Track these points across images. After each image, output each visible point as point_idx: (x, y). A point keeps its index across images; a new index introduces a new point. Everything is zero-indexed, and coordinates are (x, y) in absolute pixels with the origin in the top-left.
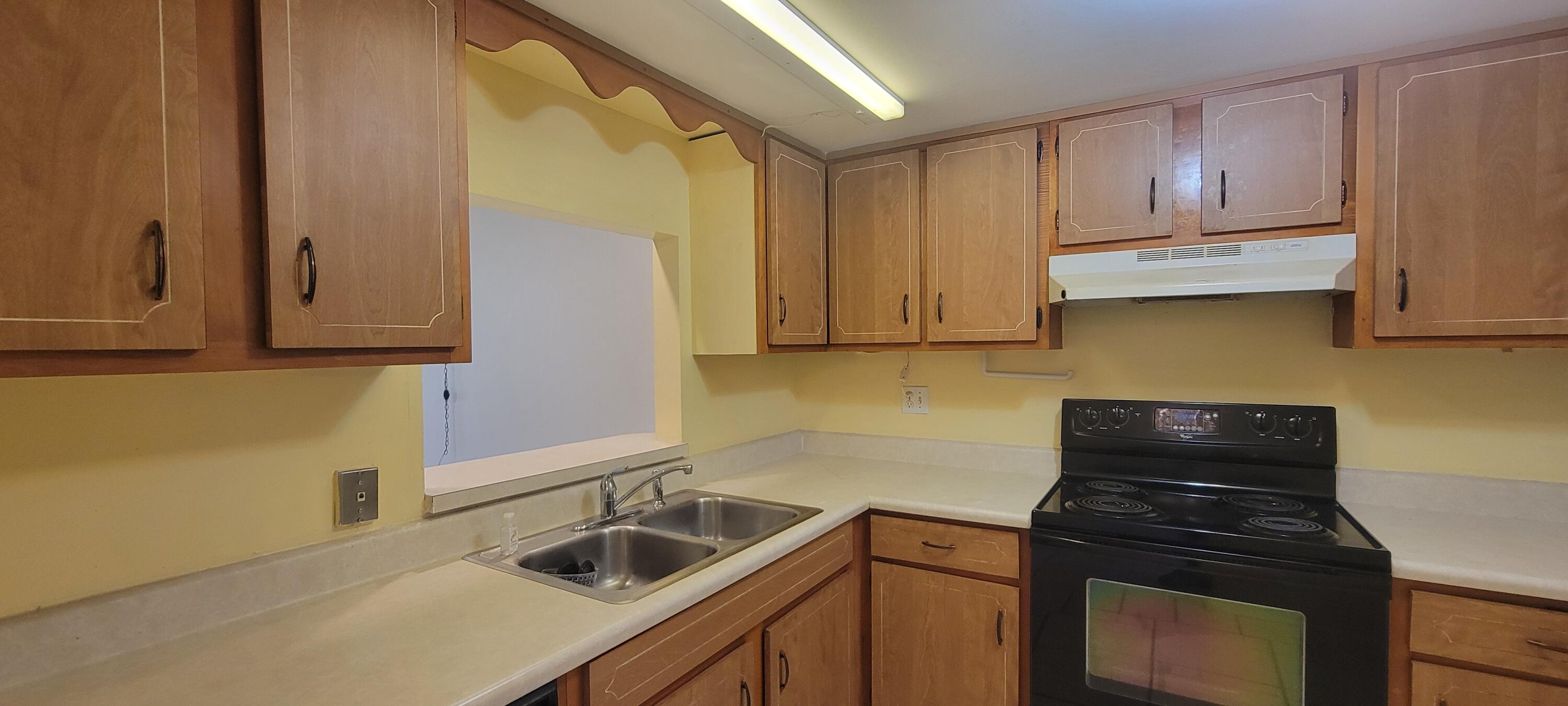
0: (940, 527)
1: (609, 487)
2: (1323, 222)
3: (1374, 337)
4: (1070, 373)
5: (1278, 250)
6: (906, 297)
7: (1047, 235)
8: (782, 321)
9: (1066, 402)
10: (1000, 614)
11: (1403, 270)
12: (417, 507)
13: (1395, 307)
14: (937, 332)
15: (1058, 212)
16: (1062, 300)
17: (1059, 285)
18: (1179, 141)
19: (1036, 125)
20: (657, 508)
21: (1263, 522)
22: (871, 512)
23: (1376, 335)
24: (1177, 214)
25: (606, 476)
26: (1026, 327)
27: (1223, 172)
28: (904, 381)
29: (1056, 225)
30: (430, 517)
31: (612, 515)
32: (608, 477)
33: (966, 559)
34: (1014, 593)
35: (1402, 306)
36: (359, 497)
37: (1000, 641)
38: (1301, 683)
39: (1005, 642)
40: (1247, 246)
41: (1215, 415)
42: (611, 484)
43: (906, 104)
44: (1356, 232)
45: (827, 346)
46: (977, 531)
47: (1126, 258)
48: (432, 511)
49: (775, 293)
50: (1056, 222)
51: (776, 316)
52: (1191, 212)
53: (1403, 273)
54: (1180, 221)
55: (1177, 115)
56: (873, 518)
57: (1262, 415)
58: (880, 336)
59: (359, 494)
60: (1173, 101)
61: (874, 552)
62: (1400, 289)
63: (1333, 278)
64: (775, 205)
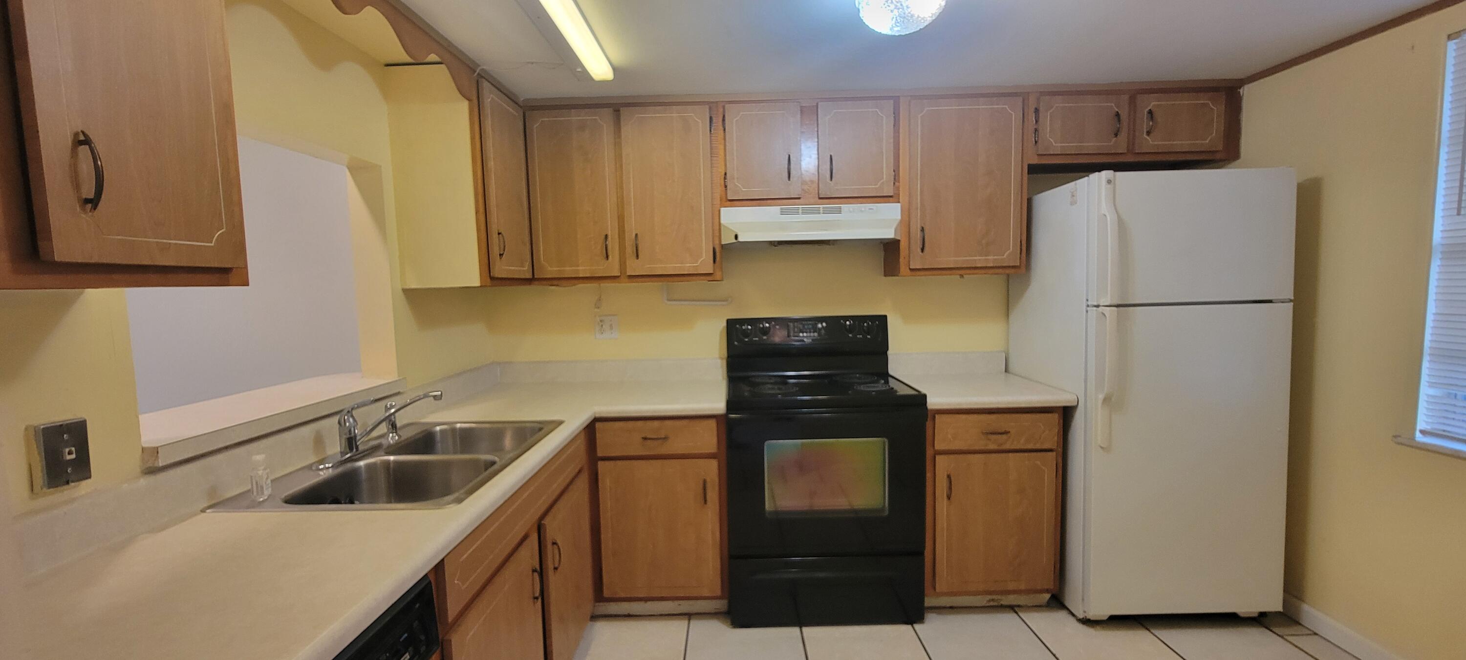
0: (656, 423)
1: (349, 422)
2: (885, 195)
3: (910, 269)
4: (730, 299)
5: (861, 211)
6: (606, 236)
7: (719, 191)
8: (501, 255)
9: (728, 321)
10: (705, 482)
11: (923, 228)
12: (134, 462)
13: (919, 250)
14: (634, 267)
15: (725, 174)
16: (735, 241)
17: (733, 231)
18: (804, 130)
19: (708, 103)
20: (392, 442)
21: (862, 388)
22: (596, 420)
23: (911, 267)
24: (804, 183)
25: (346, 411)
26: (704, 263)
27: (831, 156)
28: (598, 310)
29: (725, 184)
30: (152, 471)
31: (355, 450)
32: (348, 412)
33: (677, 446)
34: (714, 464)
35: (922, 250)
36: (67, 454)
37: (705, 502)
38: (884, 486)
39: (709, 502)
40: (845, 207)
41: (824, 324)
42: (351, 420)
43: (615, 69)
44: (901, 201)
45: (531, 280)
46: (685, 422)
47: (772, 212)
48: (158, 463)
49: (494, 228)
50: (725, 182)
51: (495, 250)
52: (812, 182)
53: (923, 230)
54: (806, 187)
55: (802, 110)
56: (598, 425)
57: (850, 322)
58: (583, 270)
59: (67, 450)
60: (799, 101)
61: (600, 453)
62: (922, 238)
63: (893, 231)
64: (489, 144)
